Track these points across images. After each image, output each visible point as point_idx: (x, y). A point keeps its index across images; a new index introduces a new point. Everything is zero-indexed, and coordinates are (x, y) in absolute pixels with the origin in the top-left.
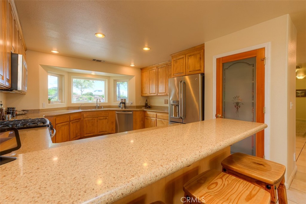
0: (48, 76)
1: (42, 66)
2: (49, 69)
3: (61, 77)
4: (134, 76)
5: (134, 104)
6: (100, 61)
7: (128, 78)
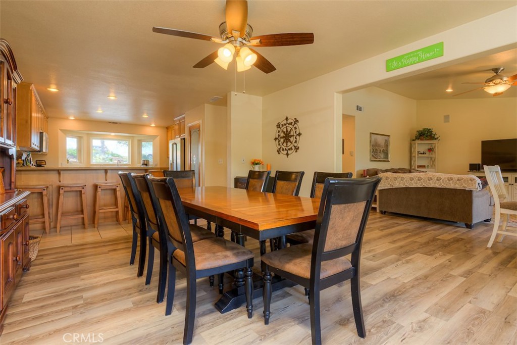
0: (66, 139)
1: (61, 130)
2: (67, 133)
3: (80, 139)
4: (158, 136)
5: (159, 166)
6: (117, 123)
7: (151, 138)
